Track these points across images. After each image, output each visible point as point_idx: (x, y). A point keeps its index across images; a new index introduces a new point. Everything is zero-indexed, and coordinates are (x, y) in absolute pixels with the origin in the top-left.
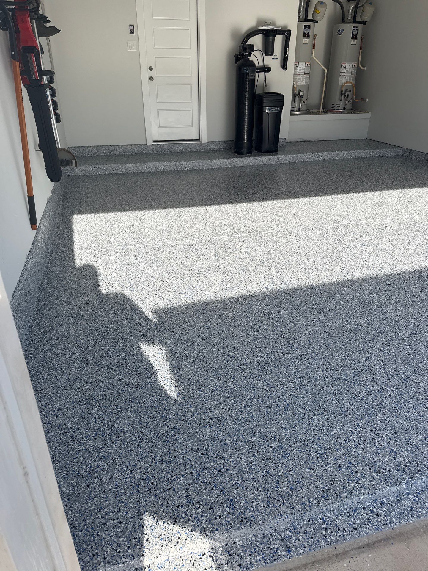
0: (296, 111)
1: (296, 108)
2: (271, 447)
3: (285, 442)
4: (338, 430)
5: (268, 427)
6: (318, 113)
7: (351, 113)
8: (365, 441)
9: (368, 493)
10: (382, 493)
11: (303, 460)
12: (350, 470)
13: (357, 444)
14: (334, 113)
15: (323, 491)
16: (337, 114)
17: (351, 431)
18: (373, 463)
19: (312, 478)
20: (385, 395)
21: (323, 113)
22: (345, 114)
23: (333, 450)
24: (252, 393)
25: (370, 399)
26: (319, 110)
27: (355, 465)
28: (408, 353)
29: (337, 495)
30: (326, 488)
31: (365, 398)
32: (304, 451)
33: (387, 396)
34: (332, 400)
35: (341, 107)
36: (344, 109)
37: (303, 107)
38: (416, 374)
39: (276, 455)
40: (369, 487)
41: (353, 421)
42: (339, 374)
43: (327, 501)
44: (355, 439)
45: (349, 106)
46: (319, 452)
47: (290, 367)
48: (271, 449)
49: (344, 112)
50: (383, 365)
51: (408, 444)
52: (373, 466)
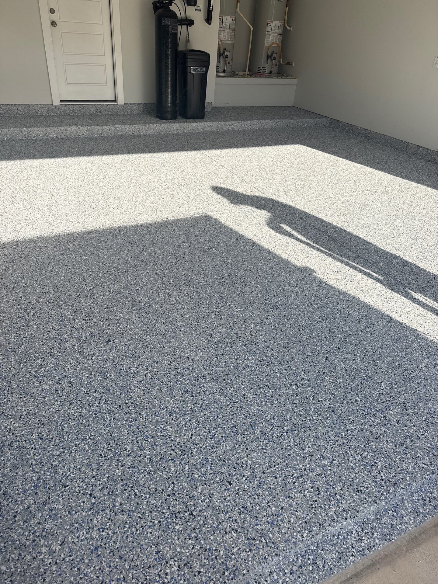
0: (221, 72)
1: (221, 69)
2: (244, 476)
3: (258, 468)
4: (310, 446)
5: (237, 452)
6: (243, 76)
7: (278, 78)
8: (339, 456)
9: (351, 517)
10: (363, 513)
11: (279, 487)
12: (328, 493)
13: (332, 460)
14: (260, 77)
15: (306, 522)
16: (264, 77)
17: (324, 446)
18: (350, 481)
19: (292, 508)
20: (351, 400)
21: (249, 76)
22: (271, 78)
23: (308, 471)
24: (214, 412)
25: (337, 406)
26: (244, 73)
27: (333, 486)
28: (366, 350)
29: (320, 525)
30: (308, 517)
31: (332, 406)
32: (279, 477)
33: (353, 401)
34: (299, 411)
35: (267, 71)
36: (271, 72)
37: (228, 68)
38: (377, 373)
39: (251, 485)
40: (350, 510)
41: (324, 434)
42: (302, 379)
43: (310, 533)
44: (328, 455)
45: (275, 70)
46: (295, 476)
47: (251, 376)
48: (244, 479)
49: (270, 76)
50: (343, 365)
51: (381, 454)
52: (350, 485)
